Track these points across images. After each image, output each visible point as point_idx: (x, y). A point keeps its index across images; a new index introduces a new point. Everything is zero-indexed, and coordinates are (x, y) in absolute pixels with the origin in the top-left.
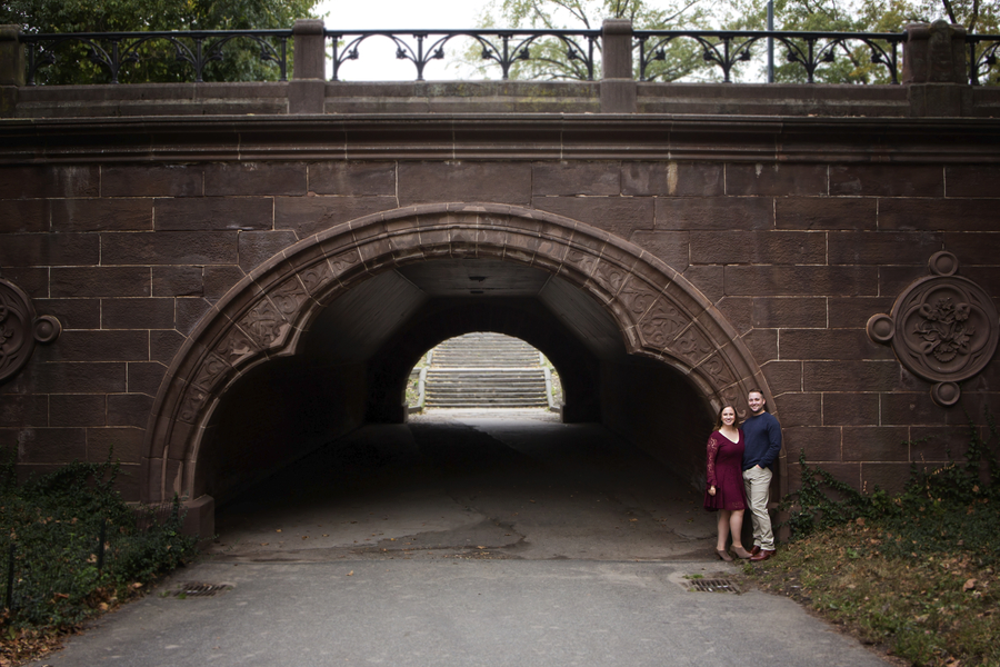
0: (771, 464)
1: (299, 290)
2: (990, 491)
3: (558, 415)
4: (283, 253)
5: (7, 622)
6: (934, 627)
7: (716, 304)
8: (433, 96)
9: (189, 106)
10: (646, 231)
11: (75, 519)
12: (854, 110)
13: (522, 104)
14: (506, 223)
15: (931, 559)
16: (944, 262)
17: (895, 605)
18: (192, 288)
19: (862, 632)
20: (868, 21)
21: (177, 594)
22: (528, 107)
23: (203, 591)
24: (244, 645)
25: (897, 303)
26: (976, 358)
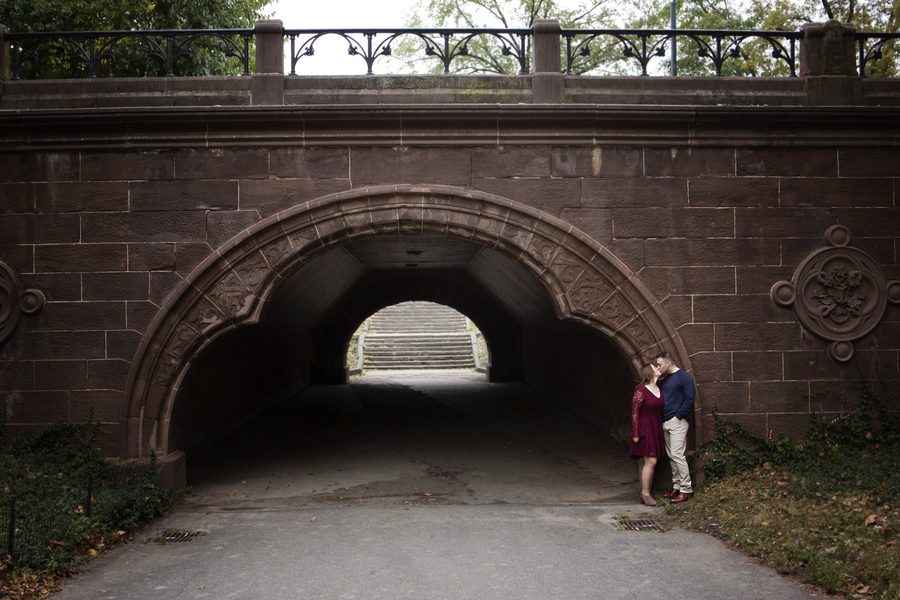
0: (687, 415)
1: (262, 264)
2: (881, 437)
3: (484, 375)
4: (248, 231)
5: (10, 568)
6: (843, 558)
7: (637, 273)
8: (382, 88)
9: (161, 98)
10: (574, 209)
11: (61, 474)
12: (757, 100)
13: (462, 95)
14: (449, 203)
15: (834, 498)
16: (839, 234)
17: (806, 539)
18: (165, 263)
19: (779, 564)
20: (756, 20)
21: (157, 540)
22: (468, 98)
23: (181, 537)
24: (226, 585)
25: (797, 272)
26: (867, 319)
